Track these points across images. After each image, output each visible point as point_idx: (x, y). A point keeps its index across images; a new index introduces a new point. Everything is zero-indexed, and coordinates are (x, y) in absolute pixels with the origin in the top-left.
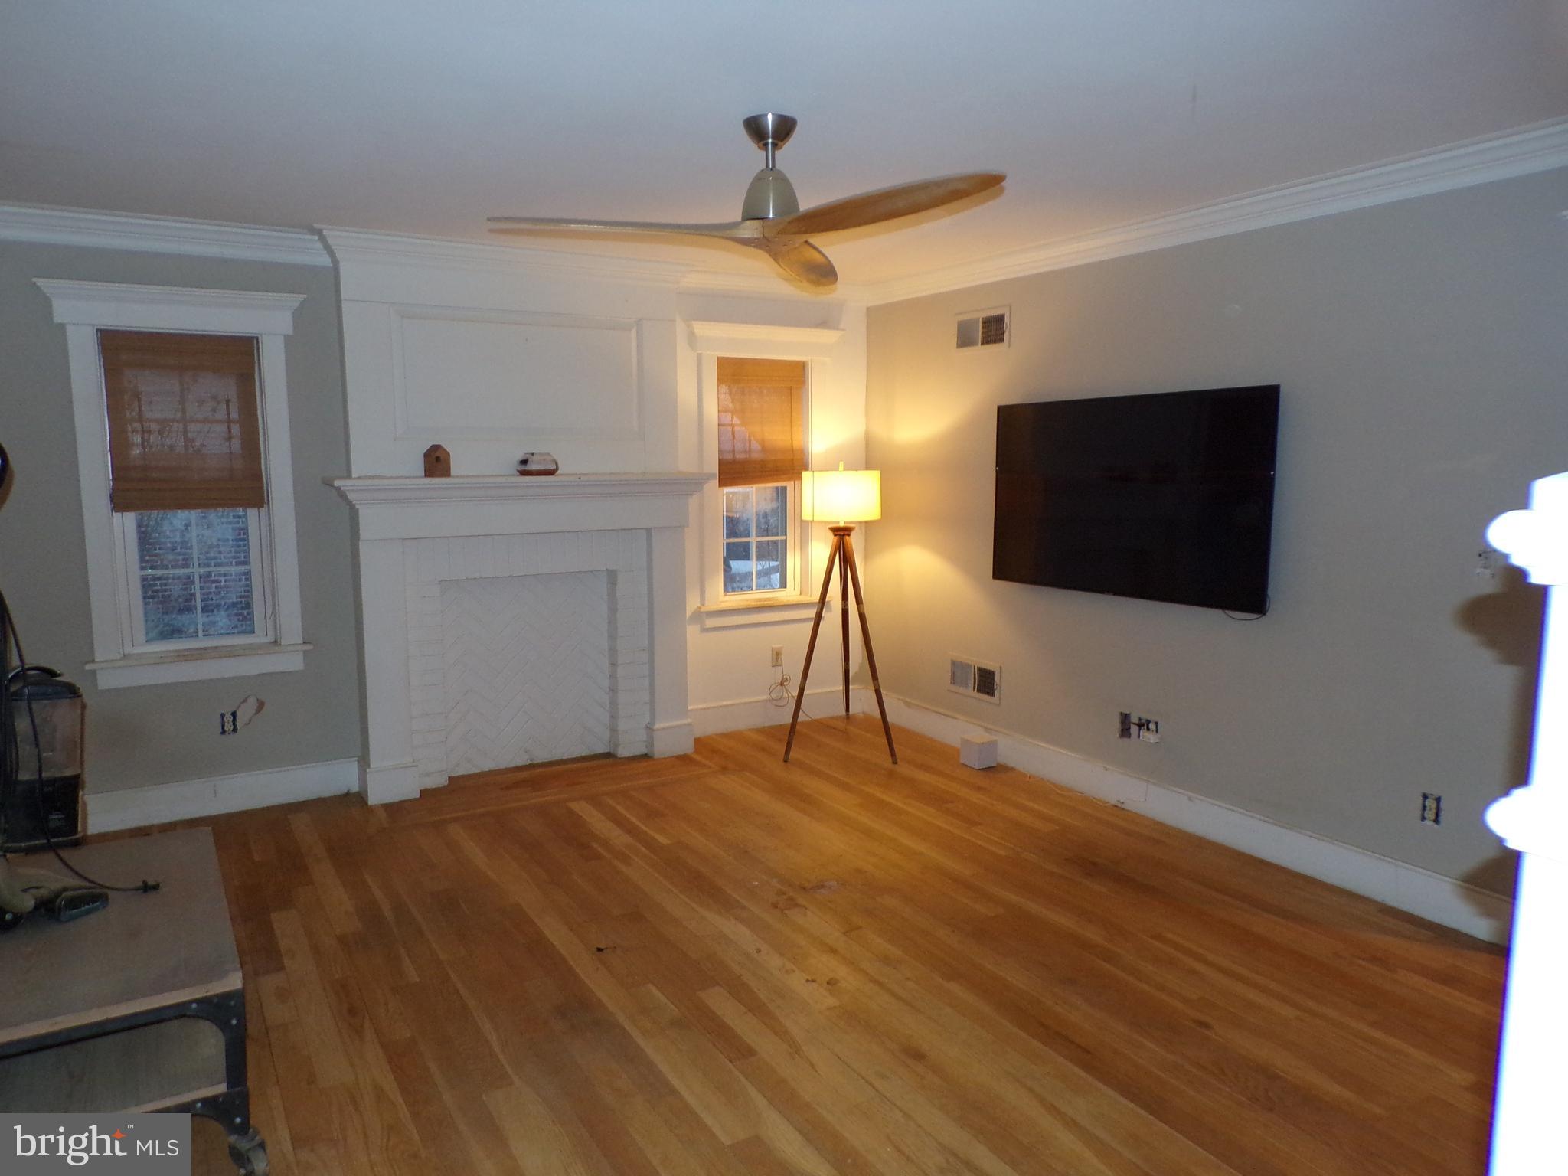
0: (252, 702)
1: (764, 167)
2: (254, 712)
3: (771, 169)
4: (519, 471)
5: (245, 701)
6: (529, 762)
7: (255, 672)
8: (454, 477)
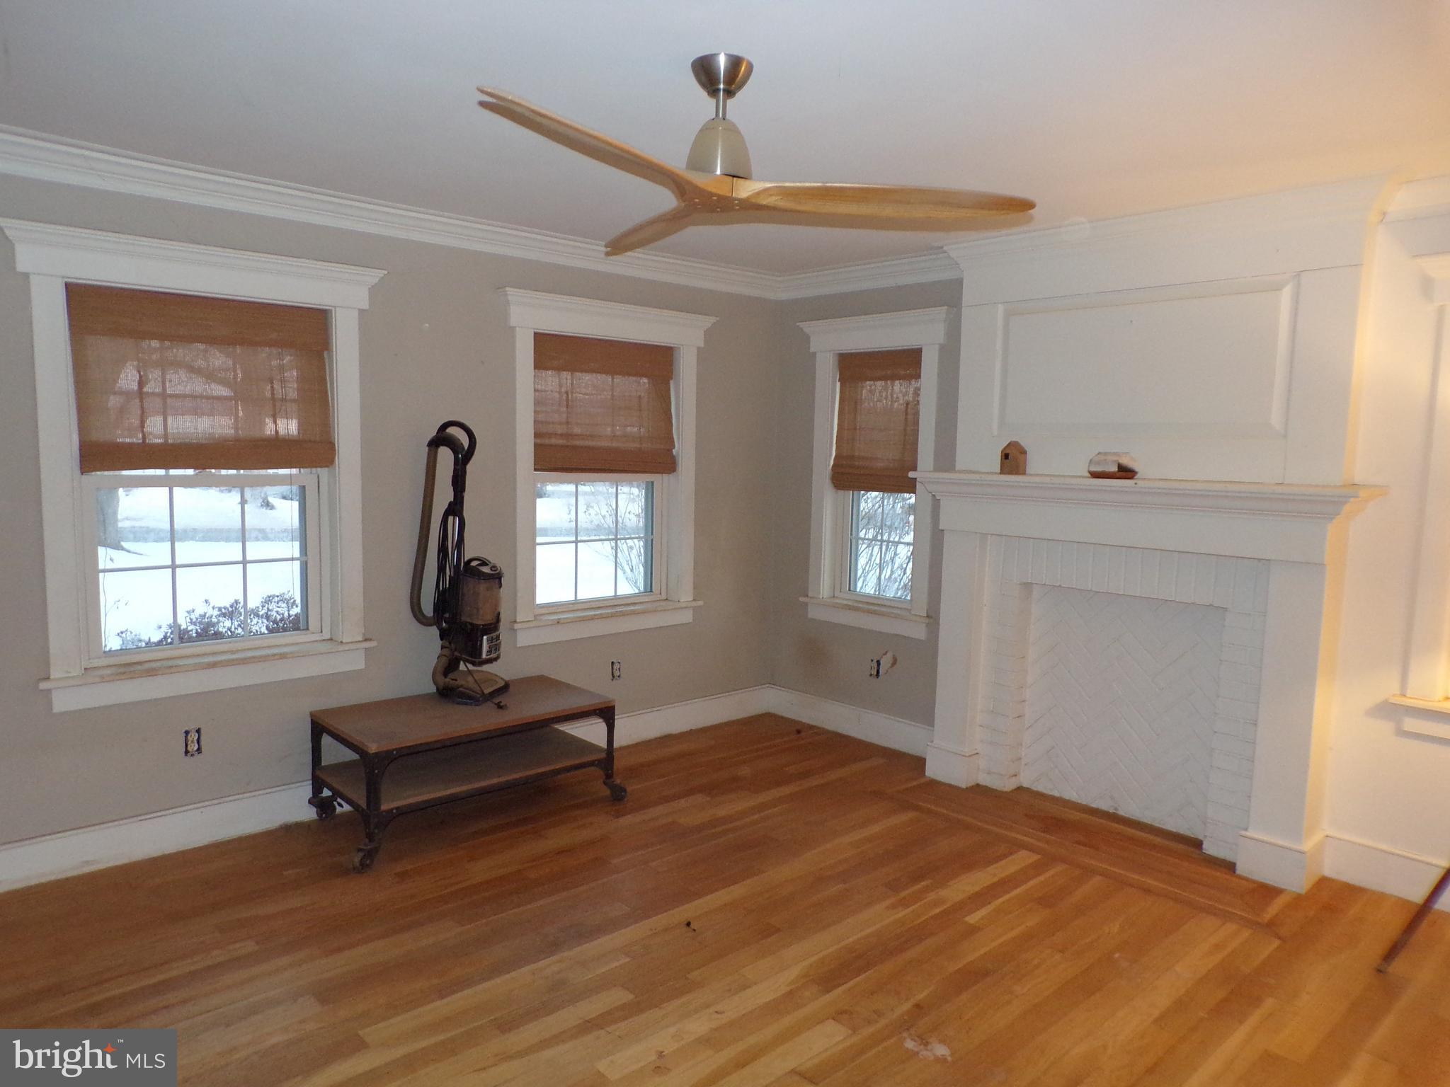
0: (889, 655)
1: (714, 116)
2: (890, 665)
3: (721, 117)
4: (1090, 472)
5: (885, 654)
6: (1111, 811)
7: (893, 632)
8: (1031, 475)
